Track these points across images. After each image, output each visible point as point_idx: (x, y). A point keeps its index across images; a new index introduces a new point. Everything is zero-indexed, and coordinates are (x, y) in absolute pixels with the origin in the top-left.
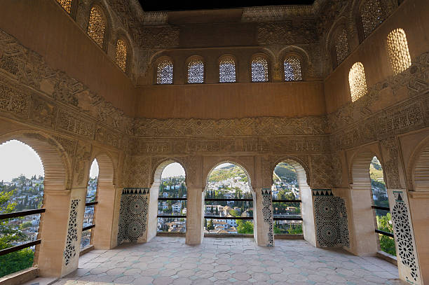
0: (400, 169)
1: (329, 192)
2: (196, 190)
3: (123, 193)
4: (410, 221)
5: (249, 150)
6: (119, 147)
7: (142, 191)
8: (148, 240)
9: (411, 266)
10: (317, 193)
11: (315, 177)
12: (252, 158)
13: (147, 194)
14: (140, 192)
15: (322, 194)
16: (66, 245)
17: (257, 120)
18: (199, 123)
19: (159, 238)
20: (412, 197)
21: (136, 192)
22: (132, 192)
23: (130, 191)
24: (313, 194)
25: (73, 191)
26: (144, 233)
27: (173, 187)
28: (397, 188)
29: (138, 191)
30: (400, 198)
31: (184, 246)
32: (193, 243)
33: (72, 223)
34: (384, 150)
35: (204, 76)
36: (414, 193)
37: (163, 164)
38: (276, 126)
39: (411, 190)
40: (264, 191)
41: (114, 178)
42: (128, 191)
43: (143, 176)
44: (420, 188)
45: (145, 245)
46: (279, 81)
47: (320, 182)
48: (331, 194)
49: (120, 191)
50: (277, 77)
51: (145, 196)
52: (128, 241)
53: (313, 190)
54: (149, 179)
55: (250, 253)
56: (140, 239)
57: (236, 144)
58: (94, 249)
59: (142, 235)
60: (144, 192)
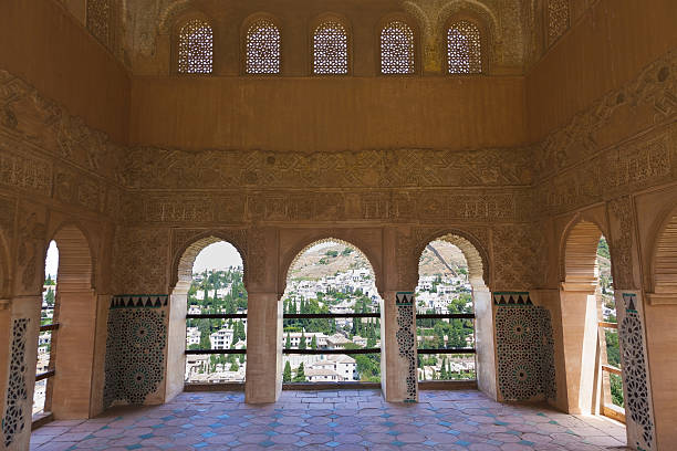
0: (635, 253)
1: (525, 298)
2: (265, 298)
3: (112, 306)
4: (644, 346)
5: (373, 217)
6: (102, 210)
7: (153, 301)
8: (167, 401)
9: (643, 423)
10: (502, 301)
11: (499, 268)
12: (379, 233)
13: (163, 308)
14: (149, 303)
15: (511, 301)
16: (7, 407)
17: (390, 156)
18: (271, 161)
19: (189, 396)
20: (649, 303)
21: (140, 304)
22: (131, 303)
23: (126, 301)
24: (495, 302)
25: (15, 301)
26: (160, 386)
27: (211, 294)
28: (629, 288)
29: (145, 300)
30: (632, 307)
31: (242, 406)
32: (260, 401)
33: (15, 364)
34: (613, 219)
35: (281, 58)
36: (652, 296)
37: (196, 245)
38: (427, 168)
39: (648, 290)
40: (401, 298)
41: (93, 276)
42: (122, 301)
43: (154, 271)
44: (663, 287)
45: (162, 408)
46: (435, 74)
47: (509, 278)
48: (529, 301)
49: (106, 300)
50: (432, 65)
51: (159, 311)
52: (124, 402)
53: (494, 294)
54: (168, 275)
55: (370, 414)
56: (150, 398)
57: (347, 205)
58: (53, 420)
59: (154, 389)
60: (158, 304)
